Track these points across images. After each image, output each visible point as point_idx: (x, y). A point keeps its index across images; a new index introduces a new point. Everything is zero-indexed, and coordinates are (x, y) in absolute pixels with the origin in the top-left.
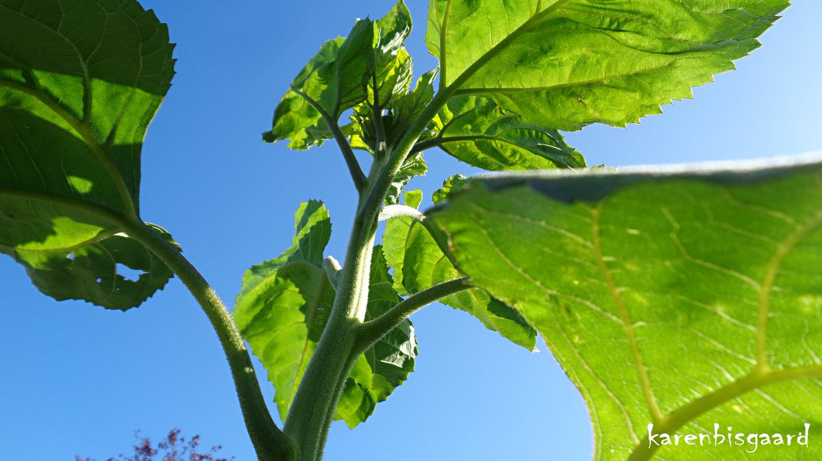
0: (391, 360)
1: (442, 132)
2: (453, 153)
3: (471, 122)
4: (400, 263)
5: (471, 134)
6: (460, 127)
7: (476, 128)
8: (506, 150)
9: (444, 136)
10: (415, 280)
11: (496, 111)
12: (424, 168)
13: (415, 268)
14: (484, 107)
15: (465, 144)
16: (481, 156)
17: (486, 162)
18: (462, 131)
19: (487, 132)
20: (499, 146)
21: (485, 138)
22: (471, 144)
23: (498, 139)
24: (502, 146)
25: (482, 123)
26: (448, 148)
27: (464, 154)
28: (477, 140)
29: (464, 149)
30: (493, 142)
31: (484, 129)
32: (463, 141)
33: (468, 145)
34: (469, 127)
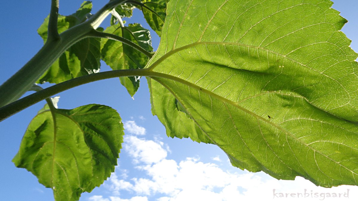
0: (88, 70)
1: (145, 3)
2: (144, 13)
3: (155, 7)
4: (105, 42)
5: (153, 10)
6: (151, 6)
7: (155, 10)
8: (160, 23)
9: (145, 5)
10: (106, 52)
11: (164, 10)
12: (131, 15)
13: (109, 47)
14: (161, 6)
15: (149, 12)
16: (152, 20)
17: (152, 24)
18: (150, 7)
19: (159, 13)
20: (159, 20)
21: (156, 14)
22: (151, 13)
23: (160, 17)
24: (160, 21)
25: (158, 10)
26: (143, 10)
27: (147, 16)
28: (154, 13)
29: (148, 14)
30: (158, 17)
31: (157, 12)
32: (149, 11)
33: (150, 13)
34: (154, 8)
